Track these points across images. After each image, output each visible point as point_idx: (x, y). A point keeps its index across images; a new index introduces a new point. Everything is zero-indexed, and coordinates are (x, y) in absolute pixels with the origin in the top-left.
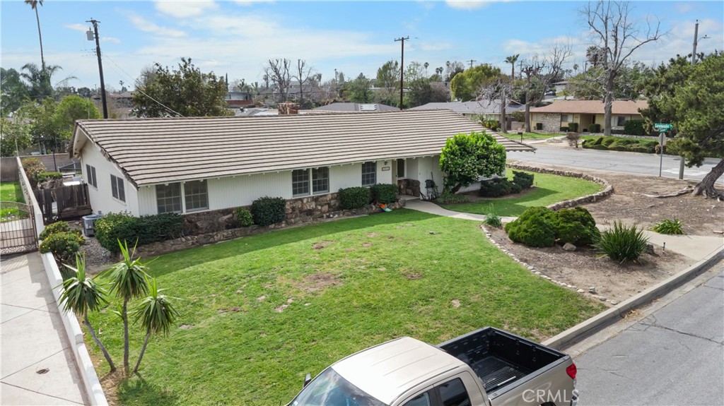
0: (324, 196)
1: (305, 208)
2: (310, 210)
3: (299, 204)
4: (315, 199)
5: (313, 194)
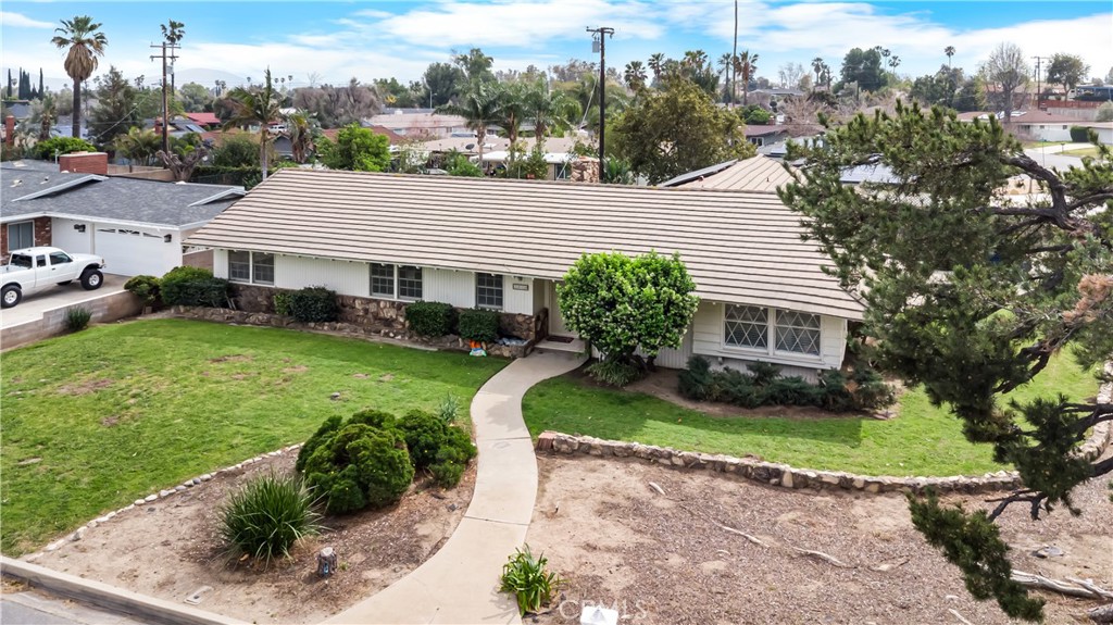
0: (410, 304)
1: (382, 315)
2: (388, 319)
3: (373, 307)
4: (399, 306)
5: (398, 297)
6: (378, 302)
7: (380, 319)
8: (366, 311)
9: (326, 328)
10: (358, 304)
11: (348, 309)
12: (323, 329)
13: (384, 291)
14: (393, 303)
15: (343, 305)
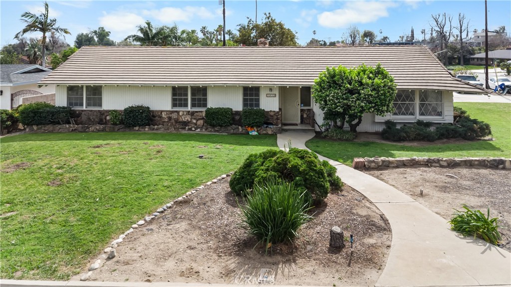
0: (200, 112)
1: (181, 120)
2: (185, 122)
3: (174, 116)
4: (192, 114)
5: (191, 109)
6: (178, 112)
7: (180, 122)
8: (170, 118)
9: (147, 129)
10: (164, 115)
11: (157, 118)
12: (144, 131)
13: (180, 105)
14: (189, 112)
15: (154, 116)
